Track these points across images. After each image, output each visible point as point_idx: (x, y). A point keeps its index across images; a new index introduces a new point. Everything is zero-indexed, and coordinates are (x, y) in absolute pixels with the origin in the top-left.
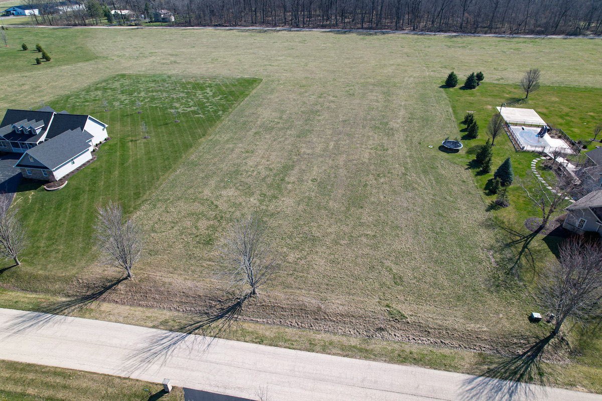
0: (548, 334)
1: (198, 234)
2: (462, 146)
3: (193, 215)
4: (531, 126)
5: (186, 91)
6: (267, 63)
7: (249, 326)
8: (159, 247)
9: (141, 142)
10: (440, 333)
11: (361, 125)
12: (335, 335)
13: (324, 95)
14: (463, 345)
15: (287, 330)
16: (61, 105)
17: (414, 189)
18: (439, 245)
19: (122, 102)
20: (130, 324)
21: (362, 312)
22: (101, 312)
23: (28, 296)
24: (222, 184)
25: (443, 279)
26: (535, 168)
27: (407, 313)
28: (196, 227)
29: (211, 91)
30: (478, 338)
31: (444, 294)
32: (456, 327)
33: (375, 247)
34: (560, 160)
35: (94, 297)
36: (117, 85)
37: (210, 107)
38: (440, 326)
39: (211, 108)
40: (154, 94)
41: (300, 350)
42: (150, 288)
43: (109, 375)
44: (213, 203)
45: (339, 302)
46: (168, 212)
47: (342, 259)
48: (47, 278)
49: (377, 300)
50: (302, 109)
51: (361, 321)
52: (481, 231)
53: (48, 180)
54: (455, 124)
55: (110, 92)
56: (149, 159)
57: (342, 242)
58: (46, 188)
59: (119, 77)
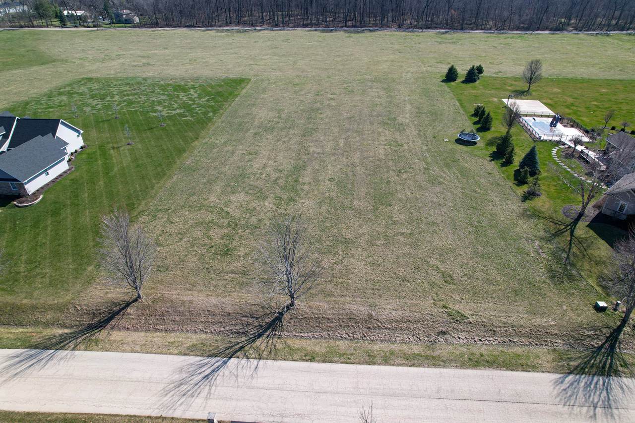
0: (619, 323)
1: (213, 244)
2: (479, 138)
3: (202, 224)
4: (542, 116)
5: (166, 93)
6: (252, 62)
7: (295, 343)
8: (169, 262)
9: (125, 149)
10: (506, 331)
11: (368, 121)
12: (394, 344)
13: (322, 93)
14: (533, 342)
15: (337, 343)
16: (19, 112)
17: (440, 183)
18: (481, 239)
19: (93, 107)
20: (151, 353)
21: (418, 315)
22: (111, 343)
23: (13, 331)
24: (229, 189)
25: (495, 274)
26: (554, 156)
27: (467, 313)
28: (208, 237)
29: (196, 92)
30: (547, 333)
31: (500, 290)
32: (522, 323)
33: (415, 246)
34: (579, 148)
35: (101, 325)
36: (84, 89)
37: (197, 109)
38: (505, 324)
39: (199, 110)
40: (131, 97)
41: (359, 363)
42: (167, 310)
43: (135, 416)
44: (222, 210)
45: (391, 307)
46: (172, 223)
47: (382, 261)
48: (34, 308)
49: (431, 302)
50: (301, 108)
51: (419, 325)
52: (521, 222)
53: (20, 194)
54: (466, 117)
55: (77, 97)
56: (138, 166)
57: (378, 243)
58: (18, 204)
59: (85, 81)
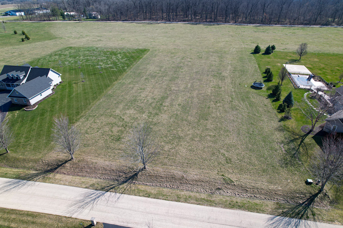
0: (317, 192)
1: (113, 135)
2: (264, 86)
3: (110, 124)
4: (303, 74)
5: (106, 56)
6: (152, 41)
7: (142, 187)
8: (90, 142)
9: (80, 84)
10: (253, 191)
11: (206, 74)
12: (192, 192)
13: (185, 58)
14: (267, 198)
15: (164, 189)
16: (35, 63)
17: (237, 109)
18: (252, 141)
19: (70, 62)
20: (72, 186)
21: (208, 179)
22: (55, 179)
23: (13, 170)
24: (127, 107)
25: (255, 160)
26: (306, 98)
27: (234, 179)
28: (111, 131)
29: (121, 56)
30: (276, 194)
31: (256, 169)
32: (263, 187)
33: (215, 142)
34: (320, 93)
35: (51, 171)
36: (67, 52)
37: (120, 64)
38: (253, 187)
40: (88, 57)
41: (172, 201)
42: (84, 166)
43: (59, 216)
44: (121, 117)
45: (194, 173)
46: (95, 123)
47: (196, 149)
48: (24, 160)
49: (217, 172)
50: (172, 66)
51: (207, 184)
52: (276, 133)
53: (27, 105)
54: (260, 74)
55: (63, 57)
56: (85, 93)
57: (196, 139)
58: (26, 109)
59: (69, 48)
